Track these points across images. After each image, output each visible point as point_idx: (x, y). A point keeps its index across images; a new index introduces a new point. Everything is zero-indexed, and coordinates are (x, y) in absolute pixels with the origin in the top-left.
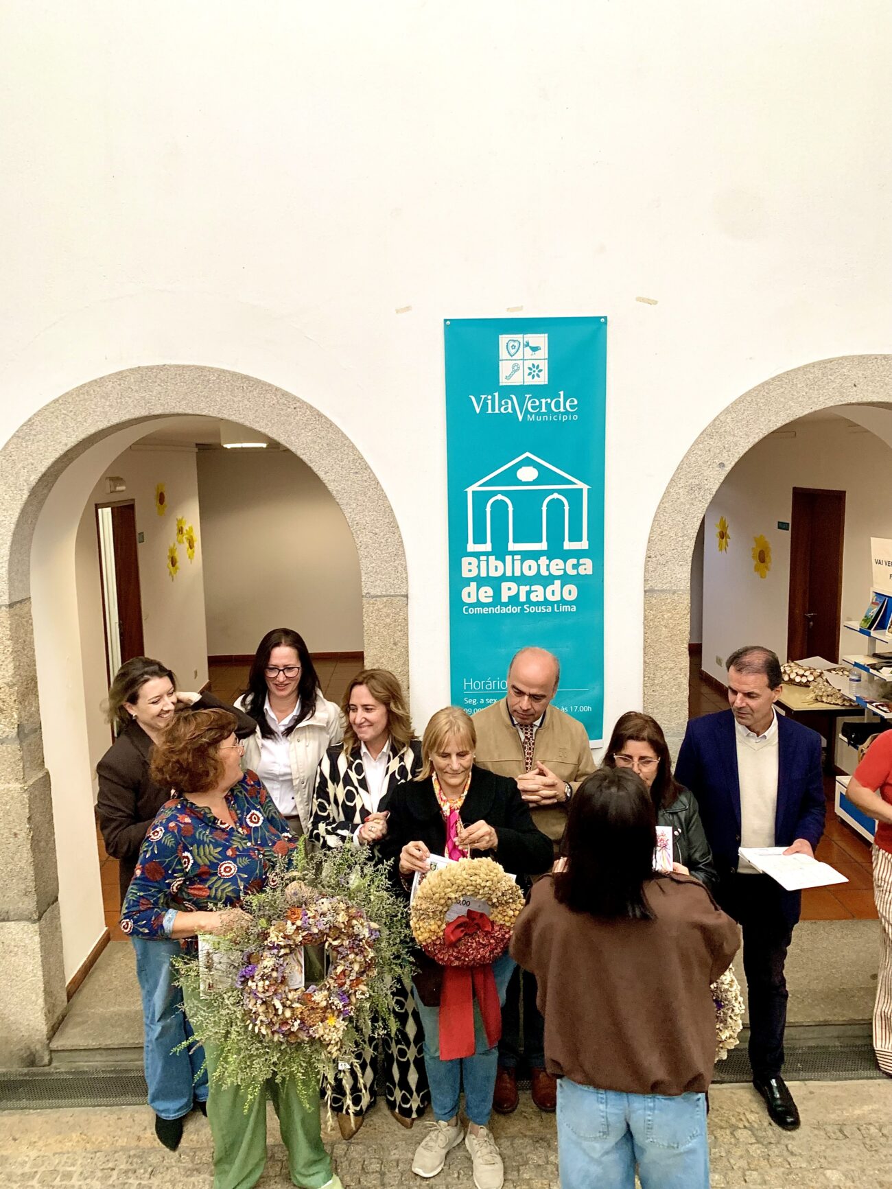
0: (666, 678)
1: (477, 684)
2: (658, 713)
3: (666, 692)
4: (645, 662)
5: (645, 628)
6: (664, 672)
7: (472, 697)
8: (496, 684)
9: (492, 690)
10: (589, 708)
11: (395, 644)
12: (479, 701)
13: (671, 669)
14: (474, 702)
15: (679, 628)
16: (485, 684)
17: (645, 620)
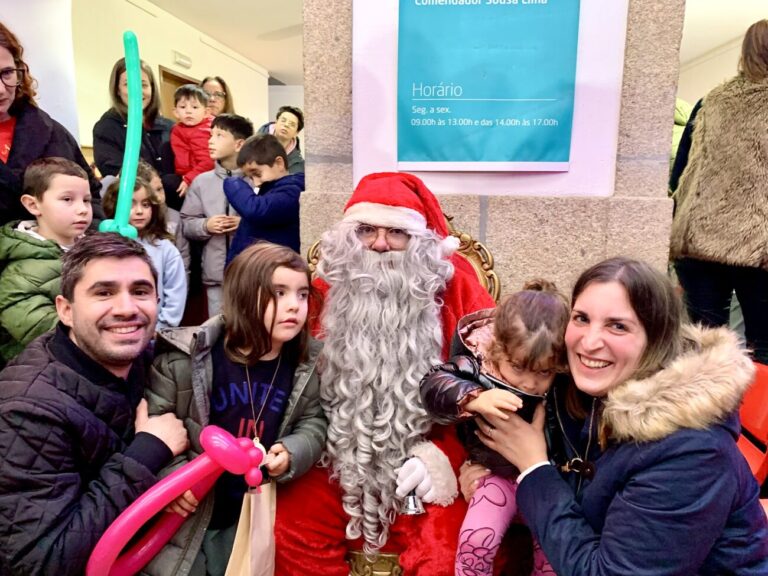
0: (649, 86)
1: (427, 91)
2: (638, 129)
3: (648, 104)
4: (625, 66)
5: (628, 23)
6: (648, 79)
7: (421, 105)
8: (449, 89)
9: (444, 97)
10: (554, 122)
11: (337, 39)
12: (428, 109)
13: (657, 75)
14: (423, 111)
15: (671, 23)
16: (436, 90)
17: (629, 12)
